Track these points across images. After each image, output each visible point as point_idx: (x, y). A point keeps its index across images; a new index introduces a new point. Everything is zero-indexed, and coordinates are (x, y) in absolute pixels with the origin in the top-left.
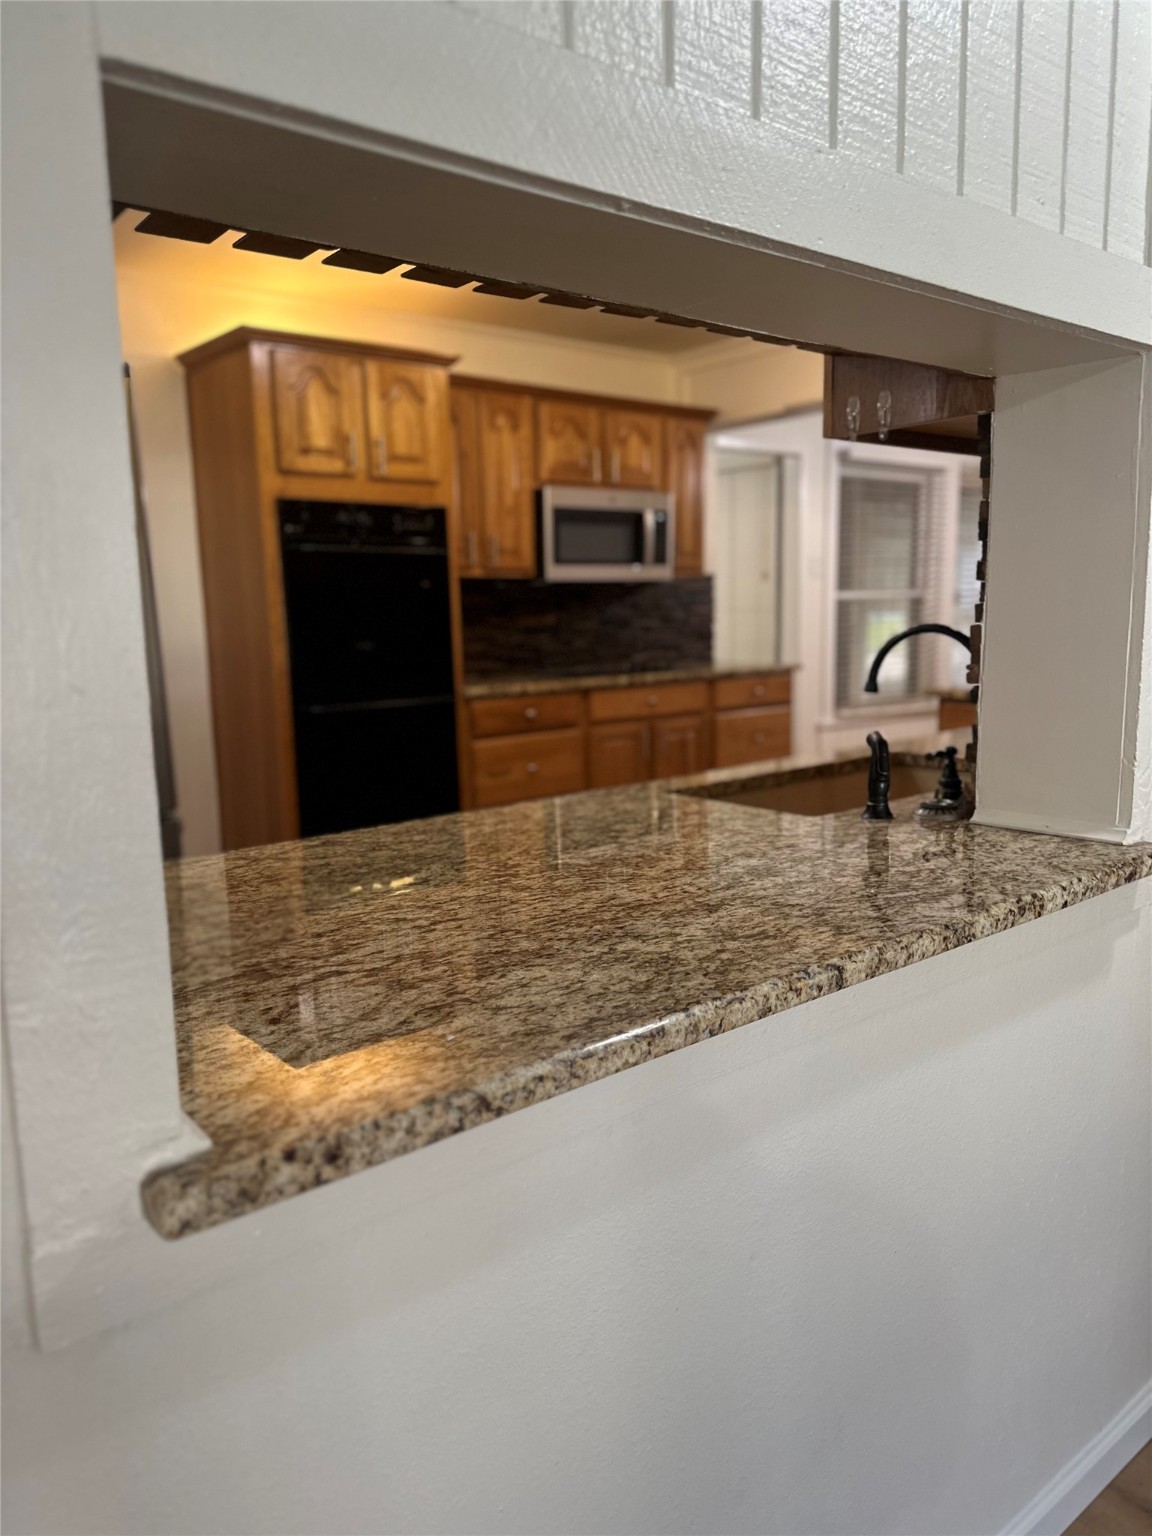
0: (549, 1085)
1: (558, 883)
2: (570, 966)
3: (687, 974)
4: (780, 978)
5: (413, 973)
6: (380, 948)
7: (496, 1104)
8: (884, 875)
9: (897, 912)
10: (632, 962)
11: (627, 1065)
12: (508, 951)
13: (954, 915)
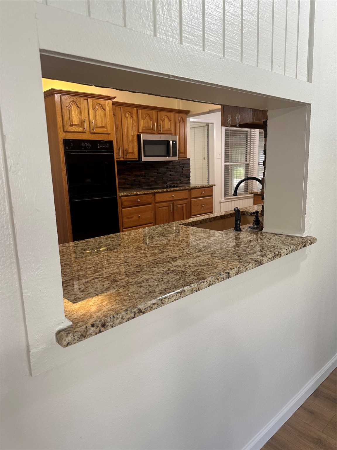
0: (156, 305)
1: (153, 252)
2: (159, 275)
3: (189, 276)
4: (213, 276)
5: (117, 277)
6: (107, 271)
7: (143, 311)
8: (239, 247)
9: (243, 257)
10: (175, 273)
11: (175, 300)
12: (142, 271)
13: (258, 258)
